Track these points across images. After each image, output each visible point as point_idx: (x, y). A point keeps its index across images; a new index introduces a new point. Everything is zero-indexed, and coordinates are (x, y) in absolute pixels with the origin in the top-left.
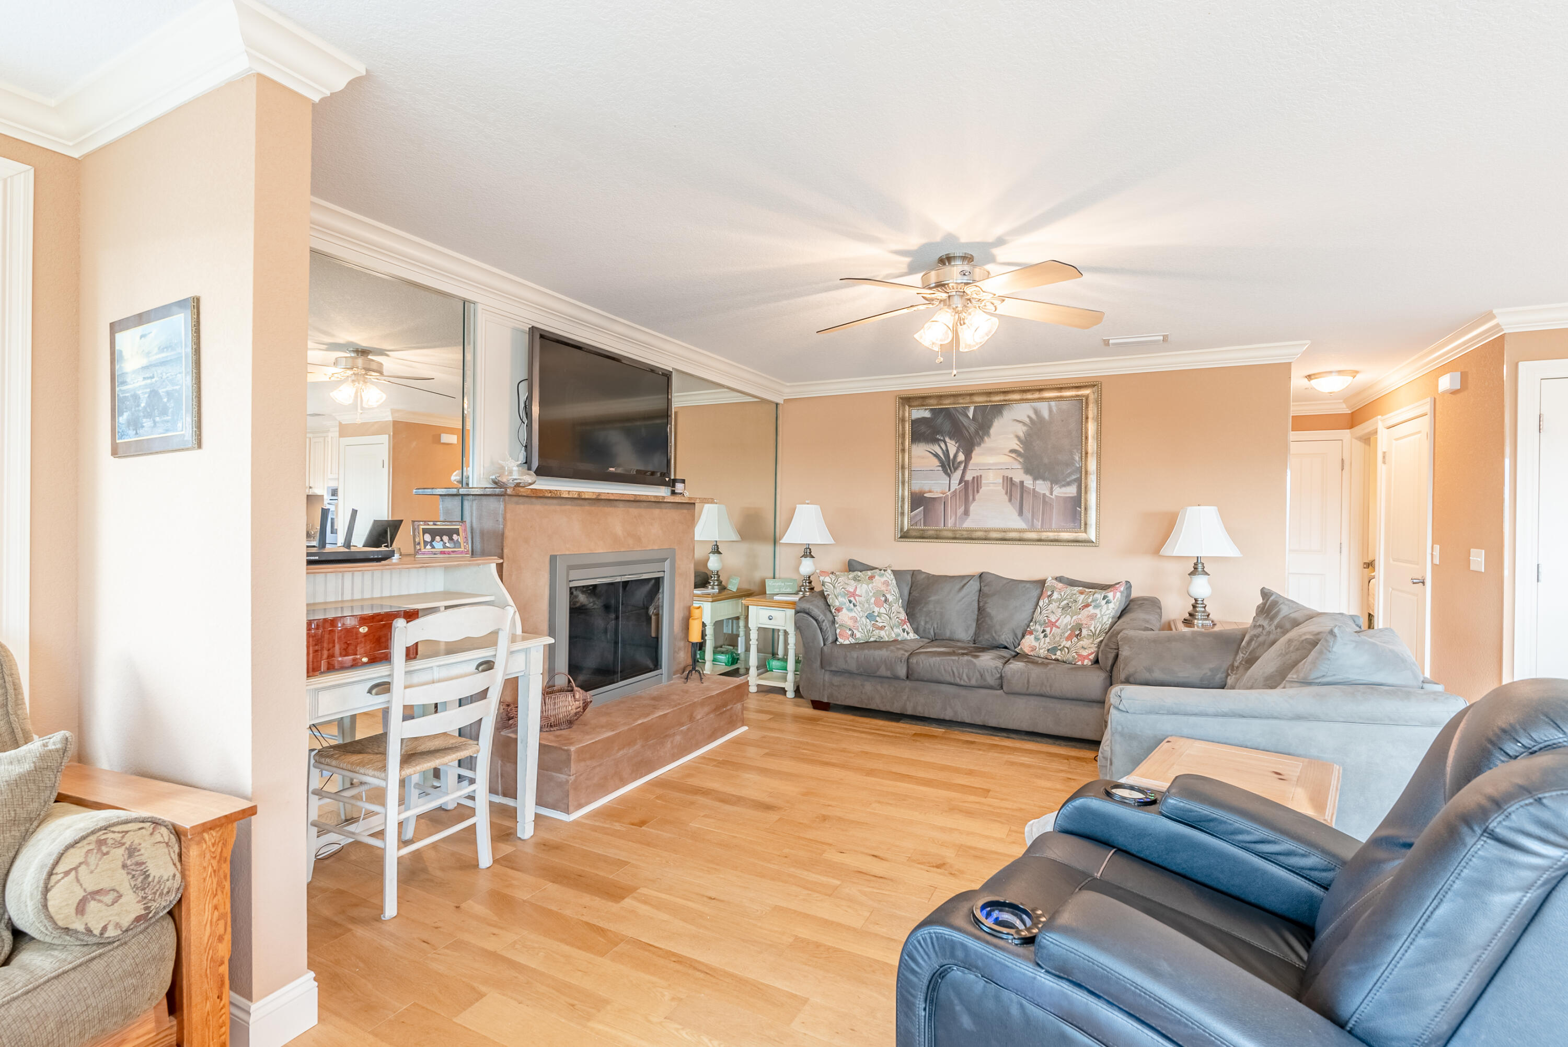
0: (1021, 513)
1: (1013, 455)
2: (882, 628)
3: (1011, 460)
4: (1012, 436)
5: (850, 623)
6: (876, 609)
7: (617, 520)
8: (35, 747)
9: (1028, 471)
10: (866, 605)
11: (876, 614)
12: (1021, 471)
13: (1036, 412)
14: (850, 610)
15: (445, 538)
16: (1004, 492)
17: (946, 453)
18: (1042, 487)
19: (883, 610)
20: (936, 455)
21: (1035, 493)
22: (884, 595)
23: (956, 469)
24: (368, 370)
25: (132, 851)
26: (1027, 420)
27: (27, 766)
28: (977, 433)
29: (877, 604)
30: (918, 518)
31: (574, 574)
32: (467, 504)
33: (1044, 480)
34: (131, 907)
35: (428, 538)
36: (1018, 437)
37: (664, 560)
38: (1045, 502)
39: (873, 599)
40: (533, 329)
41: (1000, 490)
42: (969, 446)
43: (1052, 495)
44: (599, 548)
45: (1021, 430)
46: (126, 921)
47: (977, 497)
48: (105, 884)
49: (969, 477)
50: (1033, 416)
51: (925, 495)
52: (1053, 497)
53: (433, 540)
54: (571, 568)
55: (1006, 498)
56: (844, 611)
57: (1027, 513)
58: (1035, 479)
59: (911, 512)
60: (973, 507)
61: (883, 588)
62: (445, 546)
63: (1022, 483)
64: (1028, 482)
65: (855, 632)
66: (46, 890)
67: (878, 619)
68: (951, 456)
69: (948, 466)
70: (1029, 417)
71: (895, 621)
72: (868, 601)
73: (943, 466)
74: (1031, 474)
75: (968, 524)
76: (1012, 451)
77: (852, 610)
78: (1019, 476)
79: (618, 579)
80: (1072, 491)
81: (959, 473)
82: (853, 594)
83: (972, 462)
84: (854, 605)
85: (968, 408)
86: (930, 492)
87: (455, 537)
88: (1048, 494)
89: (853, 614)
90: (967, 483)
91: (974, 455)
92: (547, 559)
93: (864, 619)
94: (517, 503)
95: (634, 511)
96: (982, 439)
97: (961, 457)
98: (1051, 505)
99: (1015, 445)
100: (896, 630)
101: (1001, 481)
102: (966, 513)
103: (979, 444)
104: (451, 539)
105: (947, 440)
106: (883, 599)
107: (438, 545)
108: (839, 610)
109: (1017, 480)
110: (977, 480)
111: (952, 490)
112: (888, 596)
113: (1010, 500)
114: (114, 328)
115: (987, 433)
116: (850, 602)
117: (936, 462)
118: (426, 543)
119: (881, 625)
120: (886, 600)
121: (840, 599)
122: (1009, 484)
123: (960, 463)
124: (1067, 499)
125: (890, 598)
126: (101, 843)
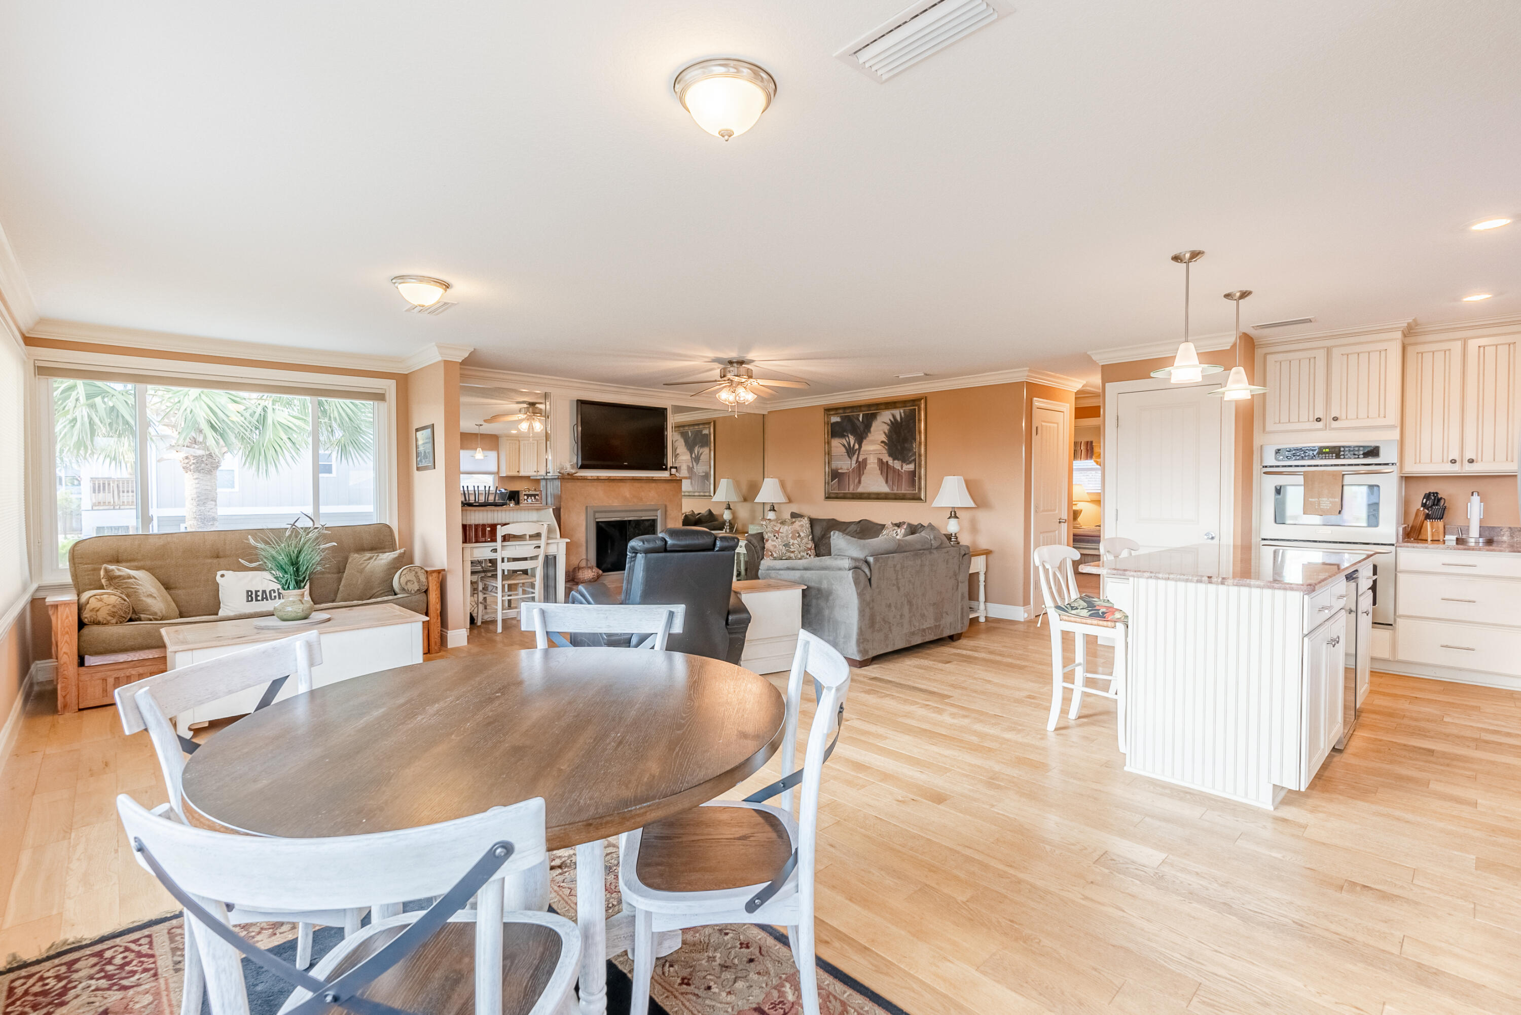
0: (887, 482)
1: (883, 445)
2: (793, 552)
3: (882, 448)
4: (882, 432)
5: (772, 548)
6: (792, 541)
7: (626, 490)
8: (398, 552)
9: (890, 455)
10: (785, 539)
11: (791, 544)
12: (887, 455)
13: (894, 416)
14: (773, 541)
15: (533, 498)
16: (878, 468)
17: (849, 444)
18: (897, 465)
19: (796, 542)
20: (844, 446)
21: (894, 469)
22: (798, 533)
23: (854, 454)
24: (534, 413)
25: (416, 573)
26: (889, 422)
27: (396, 556)
28: (864, 431)
29: (793, 538)
30: (835, 486)
31: (597, 515)
32: (548, 482)
33: (898, 460)
34: (416, 587)
35: (526, 497)
36: (885, 433)
37: (657, 510)
38: (899, 474)
39: (791, 535)
40: (578, 401)
41: (876, 466)
42: (860, 439)
43: (902, 469)
44: (616, 503)
45: (886, 428)
46: (416, 589)
47: (865, 472)
48: (411, 579)
49: (860, 459)
50: (892, 420)
51: (839, 471)
52: (903, 471)
53: (528, 498)
54: (595, 512)
55: (879, 472)
56: (770, 541)
57: (890, 482)
58: (894, 460)
59: (832, 481)
60: (863, 478)
61: (799, 529)
62: (532, 501)
63: (887, 462)
64: (891, 462)
65: (774, 553)
66: (400, 578)
67: (792, 547)
68: (852, 446)
69: (850, 452)
70: (890, 420)
71: (803, 548)
72: (787, 536)
73: (847, 452)
74: (892, 457)
75: (860, 490)
76: (883, 442)
77: (774, 541)
78: (886, 458)
79: (626, 519)
80: (911, 467)
81: (856, 456)
82: (778, 532)
83: (862, 449)
84: (777, 538)
85: (859, 415)
86: (841, 469)
87: (537, 497)
88: (900, 469)
89: (774, 543)
90: (860, 462)
91: (863, 445)
92: (584, 508)
93: (781, 547)
94: (567, 482)
95: (637, 485)
96: (867, 434)
97: (857, 446)
98: (902, 476)
99: (883, 438)
100: (802, 554)
101: (876, 461)
102: (860, 482)
103: (865, 438)
104: (535, 498)
105: (850, 436)
106: (797, 535)
107: (529, 500)
108: (767, 540)
109: (885, 460)
110: (865, 460)
111: (853, 467)
112: (801, 534)
113: (881, 474)
114: (417, 430)
115: (869, 431)
116: (775, 536)
117: (844, 450)
118: (525, 500)
119: (792, 550)
120: (799, 536)
121: (769, 534)
122: (880, 461)
123: (856, 450)
124: (910, 472)
125: (802, 535)
126: (410, 570)
